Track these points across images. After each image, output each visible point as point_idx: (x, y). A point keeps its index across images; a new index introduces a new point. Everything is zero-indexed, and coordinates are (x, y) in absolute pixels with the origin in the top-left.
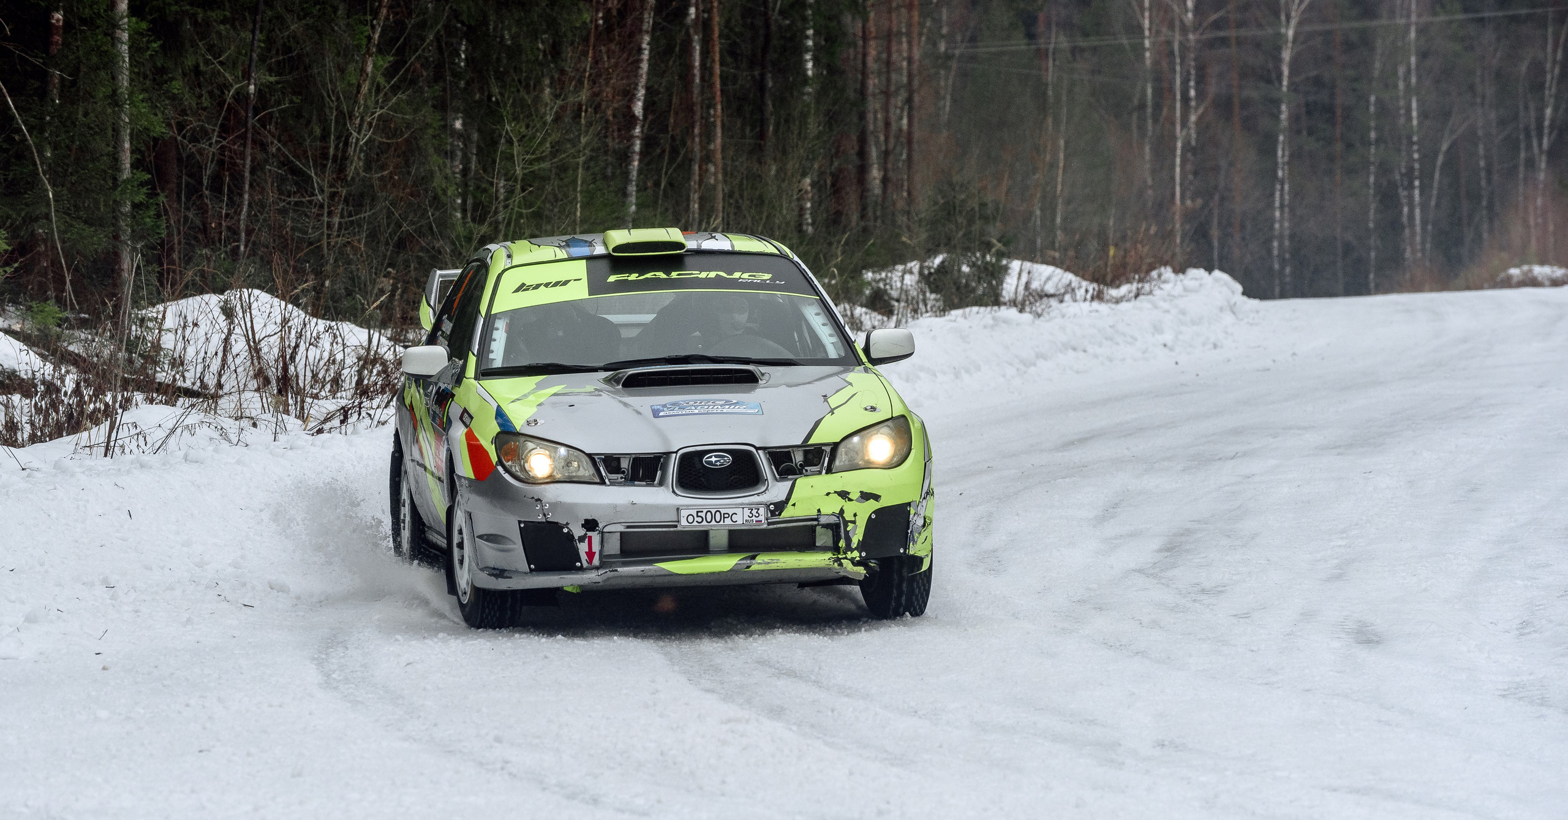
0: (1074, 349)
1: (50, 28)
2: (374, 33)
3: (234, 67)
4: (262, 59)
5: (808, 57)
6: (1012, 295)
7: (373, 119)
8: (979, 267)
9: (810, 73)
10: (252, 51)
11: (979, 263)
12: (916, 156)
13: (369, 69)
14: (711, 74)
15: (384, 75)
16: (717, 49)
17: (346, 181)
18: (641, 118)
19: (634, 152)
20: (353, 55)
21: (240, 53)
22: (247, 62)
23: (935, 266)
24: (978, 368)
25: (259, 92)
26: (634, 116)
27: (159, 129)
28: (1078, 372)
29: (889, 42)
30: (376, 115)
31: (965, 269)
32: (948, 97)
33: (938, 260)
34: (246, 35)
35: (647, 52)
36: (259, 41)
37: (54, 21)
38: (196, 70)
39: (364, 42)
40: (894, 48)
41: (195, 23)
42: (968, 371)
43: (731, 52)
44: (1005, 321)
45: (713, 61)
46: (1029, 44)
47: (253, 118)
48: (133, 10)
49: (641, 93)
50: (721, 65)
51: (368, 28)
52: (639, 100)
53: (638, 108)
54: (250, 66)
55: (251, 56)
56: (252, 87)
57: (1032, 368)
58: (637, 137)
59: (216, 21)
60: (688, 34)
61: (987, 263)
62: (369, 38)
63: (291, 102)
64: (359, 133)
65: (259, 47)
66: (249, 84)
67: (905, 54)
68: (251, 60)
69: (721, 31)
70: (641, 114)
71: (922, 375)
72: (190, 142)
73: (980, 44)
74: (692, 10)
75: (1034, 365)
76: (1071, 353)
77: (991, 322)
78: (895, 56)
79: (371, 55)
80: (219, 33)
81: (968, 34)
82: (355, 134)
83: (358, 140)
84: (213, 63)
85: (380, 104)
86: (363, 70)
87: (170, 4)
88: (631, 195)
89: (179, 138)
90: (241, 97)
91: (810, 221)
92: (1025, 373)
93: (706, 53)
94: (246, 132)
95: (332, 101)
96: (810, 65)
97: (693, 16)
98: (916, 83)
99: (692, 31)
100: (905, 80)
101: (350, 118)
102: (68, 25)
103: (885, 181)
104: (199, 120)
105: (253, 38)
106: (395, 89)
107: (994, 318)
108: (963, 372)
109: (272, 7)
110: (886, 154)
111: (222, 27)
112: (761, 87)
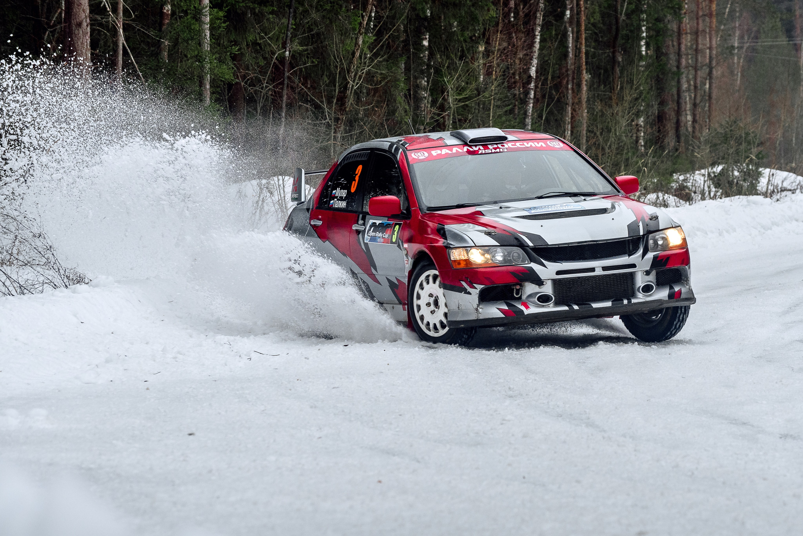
0: (797, 220)
1: (162, 14)
2: (363, 20)
3: (277, 41)
4: (294, 36)
5: (643, 43)
6: (764, 190)
7: (363, 73)
8: (745, 172)
9: (644, 53)
10: (287, 30)
11: (745, 170)
12: (714, 107)
13: (360, 42)
14: (580, 52)
15: (369, 47)
16: (584, 36)
17: (346, 111)
18: (535, 77)
19: (530, 98)
20: (350, 34)
21: (280, 32)
22: (285, 37)
23: (718, 171)
24: (735, 230)
25: (293, 56)
26: (530, 77)
27: (229, 76)
28: (797, 234)
29: (697, 36)
30: (365, 71)
31: (736, 173)
32: (739, 74)
33: (720, 168)
34: (284, 21)
35: (539, 37)
36: (292, 24)
37: (165, 11)
38: (255, 43)
39: (357, 27)
40: (700, 41)
41: (253, 13)
42: (727, 232)
43: (594, 38)
44: (755, 203)
45: (581, 44)
46: (789, 41)
47: (288, 72)
48: (214, 5)
49: (535, 62)
50: (586, 46)
51: (361, 18)
52: (533, 66)
53: (533, 72)
54: (286, 39)
55: (287, 33)
56: (287, 53)
57: (769, 231)
58: (532, 89)
59: (267, 13)
60: (565, 26)
61: (750, 170)
62: (360, 24)
63: (313, 62)
64: (354, 81)
65: (292, 28)
66: (285, 51)
67: (708, 45)
68: (287, 36)
69: (586, 25)
70: (535, 75)
71: (698, 233)
72: (250, 86)
73: (760, 40)
74: (568, 12)
75: (771, 229)
76: (794, 223)
77: (746, 203)
78: (700, 46)
79: (361, 34)
80: (268, 19)
81: (752, 35)
82: (351, 82)
83: (353, 86)
84: (265, 38)
85: (367, 64)
86: (356, 44)
87: (238, 2)
88: (528, 125)
89: (243, 84)
90: (282, 59)
91: (643, 144)
92: (764, 233)
93: (577, 39)
94: (284, 80)
95: (337, 62)
96: (644, 49)
97: (568, 16)
98: (714, 63)
99: (568, 25)
100: (708, 61)
101: (348, 72)
102: (173, 13)
103: (694, 121)
104: (255, 73)
105: (288, 23)
106: (376, 55)
107: (748, 201)
108: (724, 232)
109: (303, 5)
110: (695, 105)
111: (271, 16)
112: (613, 61)
